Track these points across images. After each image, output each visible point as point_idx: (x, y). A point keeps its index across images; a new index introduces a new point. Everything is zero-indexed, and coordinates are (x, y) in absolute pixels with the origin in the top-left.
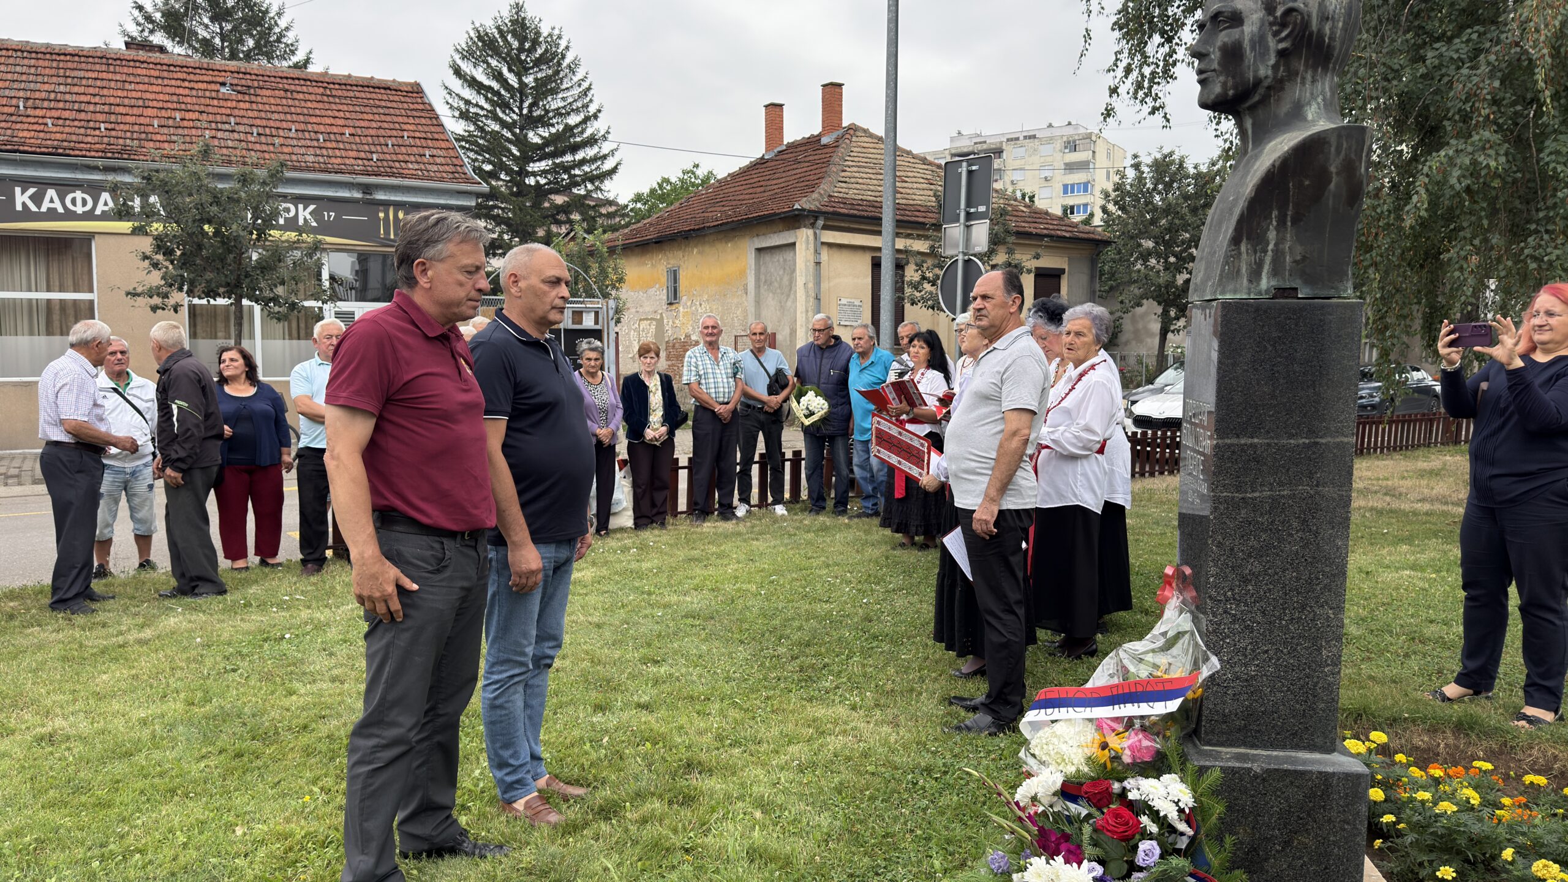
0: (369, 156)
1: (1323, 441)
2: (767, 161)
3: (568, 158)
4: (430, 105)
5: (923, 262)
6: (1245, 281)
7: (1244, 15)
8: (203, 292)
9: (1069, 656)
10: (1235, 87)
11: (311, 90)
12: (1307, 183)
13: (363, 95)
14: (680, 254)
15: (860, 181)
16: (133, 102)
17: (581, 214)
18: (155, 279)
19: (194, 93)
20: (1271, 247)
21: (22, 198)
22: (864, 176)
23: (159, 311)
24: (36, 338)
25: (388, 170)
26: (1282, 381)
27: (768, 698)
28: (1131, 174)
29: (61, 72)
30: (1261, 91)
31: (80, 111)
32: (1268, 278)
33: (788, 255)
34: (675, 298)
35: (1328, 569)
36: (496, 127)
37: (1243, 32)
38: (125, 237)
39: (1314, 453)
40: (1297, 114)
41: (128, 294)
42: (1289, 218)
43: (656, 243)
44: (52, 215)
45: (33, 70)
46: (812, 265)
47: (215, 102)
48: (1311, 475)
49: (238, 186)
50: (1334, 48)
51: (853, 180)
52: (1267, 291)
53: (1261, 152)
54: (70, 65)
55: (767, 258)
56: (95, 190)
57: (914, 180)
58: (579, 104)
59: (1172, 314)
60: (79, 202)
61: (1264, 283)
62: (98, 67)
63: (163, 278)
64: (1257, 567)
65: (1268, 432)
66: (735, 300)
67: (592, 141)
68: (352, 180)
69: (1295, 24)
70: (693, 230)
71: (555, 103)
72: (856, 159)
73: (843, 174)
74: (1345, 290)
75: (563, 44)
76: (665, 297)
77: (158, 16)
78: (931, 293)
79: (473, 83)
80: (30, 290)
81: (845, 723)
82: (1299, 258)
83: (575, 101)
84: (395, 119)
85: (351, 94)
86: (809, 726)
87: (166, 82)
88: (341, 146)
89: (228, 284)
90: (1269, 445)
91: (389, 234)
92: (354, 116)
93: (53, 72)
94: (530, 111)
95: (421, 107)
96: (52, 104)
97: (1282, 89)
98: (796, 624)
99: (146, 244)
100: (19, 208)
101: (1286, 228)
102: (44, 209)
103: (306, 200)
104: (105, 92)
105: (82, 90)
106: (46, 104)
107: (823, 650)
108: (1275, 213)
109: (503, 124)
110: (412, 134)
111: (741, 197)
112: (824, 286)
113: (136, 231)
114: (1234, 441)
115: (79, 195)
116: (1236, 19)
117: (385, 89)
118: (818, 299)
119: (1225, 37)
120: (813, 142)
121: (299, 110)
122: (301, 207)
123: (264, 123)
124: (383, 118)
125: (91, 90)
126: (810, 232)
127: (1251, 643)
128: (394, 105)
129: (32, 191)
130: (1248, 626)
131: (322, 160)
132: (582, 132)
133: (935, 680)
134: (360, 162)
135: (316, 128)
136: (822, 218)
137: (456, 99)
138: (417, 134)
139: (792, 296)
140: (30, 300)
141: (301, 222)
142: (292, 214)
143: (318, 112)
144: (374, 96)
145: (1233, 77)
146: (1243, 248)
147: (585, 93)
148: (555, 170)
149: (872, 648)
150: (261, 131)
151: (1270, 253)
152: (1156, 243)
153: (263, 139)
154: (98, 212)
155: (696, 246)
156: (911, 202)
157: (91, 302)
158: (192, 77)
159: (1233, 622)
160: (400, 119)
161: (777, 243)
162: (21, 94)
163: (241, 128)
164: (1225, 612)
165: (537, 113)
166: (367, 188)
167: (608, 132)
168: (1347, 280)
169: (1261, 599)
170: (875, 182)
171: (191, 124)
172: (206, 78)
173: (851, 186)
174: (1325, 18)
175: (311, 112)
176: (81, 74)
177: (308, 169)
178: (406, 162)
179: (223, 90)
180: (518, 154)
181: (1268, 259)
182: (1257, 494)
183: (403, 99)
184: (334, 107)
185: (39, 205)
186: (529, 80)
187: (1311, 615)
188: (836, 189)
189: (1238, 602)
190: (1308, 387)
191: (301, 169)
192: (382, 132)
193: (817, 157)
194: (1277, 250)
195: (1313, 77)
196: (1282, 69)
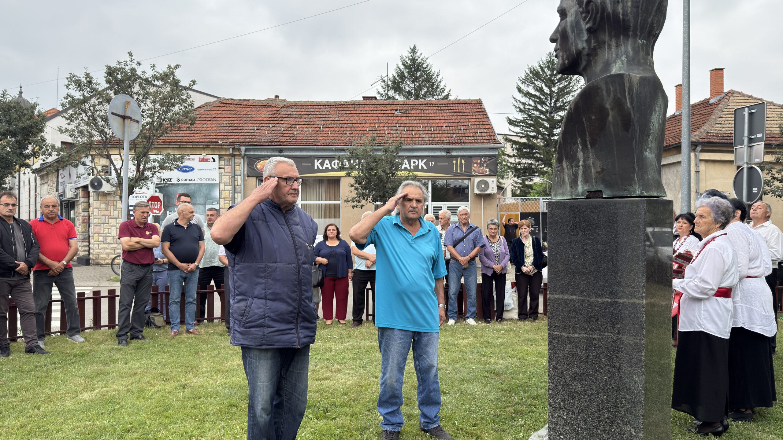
0: (452, 135)
1: (621, 301)
2: (676, 116)
4: (484, 109)
5: (772, 168)
6: (569, 188)
7: (567, 10)
10: (568, 59)
11: (432, 108)
13: (454, 108)
16: (361, 122)
18: (355, 194)
19: (385, 115)
20: (581, 163)
21: (317, 164)
23: (355, 208)
24: (320, 219)
26: (590, 256)
30: (584, 58)
31: (341, 127)
32: (582, 185)
33: (679, 168)
36: (537, 114)
37: (566, 21)
38: (346, 178)
39: (615, 309)
40: (606, 70)
41: (345, 201)
42: (588, 143)
44: (327, 170)
45: (328, 113)
46: (693, 173)
47: (392, 118)
48: (613, 325)
49: (382, 153)
50: (629, 20)
51: (726, 122)
52: (583, 194)
54: (341, 109)
55: (667, 170)
56: (341, 158)
60: (336, 164)
61: (580, 188)
62: (351, 109)
63: (357, 194)
64: (580, 389)
65: (582, 292)
68: (442, 147)
69: (593, 10)
73: (720, 119)
74: (635, 192)
77: (390, 83)
79: (528, 95)
80: (319, 200)
82: (599, 170)
84: (467, 117)
85: (449, 108)
87: (375, 112)
88: (441, 132)
90: (583, 301)
91: (458, 170)
92: (449, 118)
93: (335, 112)
94: (555, 104)
95: (480, 110)
96: (332, 126)
97: (597, 54)
99: (352, 181)
100: (316, 168)
101: (588, 150)
102: (324, 168)
103: (422, 157)
104: (352, 119)
106: (330, 126)
108: (579, 140)
109: (541, 112)
110: (473, 123)
112: (702, 184)
113: (348, 175)
114: (561, 296)
115: (336, 161)
116: (564, 14)
117: (464, 104)
118: (697, 192)
120: (705, 104)
121: (425, 118)
122: (420, 160)
123: (410, 125)
124: (461, 117)
125: (347, 118)
126: (692, 154)
128: (467, 111)
129: (320, 161)
131: (431, 139)
134: (447, 139)
135: (431, 125)
136: (700, 146)
138: (476, 123)
140: (319, 204)
141: (420, 168)
142: (417, 164)
143: (433, 118)
144: (459, 108)
146: (564, 165)
150: (408, 128)
151: (581, 167)
153: (408, 132)
157: (340, 204)
158: (385, 109)
159: (565, 425)
160: (469, 117)
161: (672, 162)
162: (322, 123)
163: (400, 128)
165: (558, 105)
166: (448, 150)
168: (635, 184)
169: (582, 412)
171: (381, 128)
172: (390, 108)
173: (724, 126)
175: (430, 118)
176: (344, 112)
177: (424, 144)
178: (468, 137)
179: (396, 113)
180: (548, 126)
181: (580, 172)
182: (577, 335)
183: (472, 107)
184: (441, 115)
185: (322, 166)
186: (555, 89)
187: (618, 430)
188: (713, 128)
189: (568, 411)
190: (608, 261)
191: (421, 144)
192: (460, 124)
193: (705, 111)
194: (585, 165)
195: (617, 43)
196: (593, 41)
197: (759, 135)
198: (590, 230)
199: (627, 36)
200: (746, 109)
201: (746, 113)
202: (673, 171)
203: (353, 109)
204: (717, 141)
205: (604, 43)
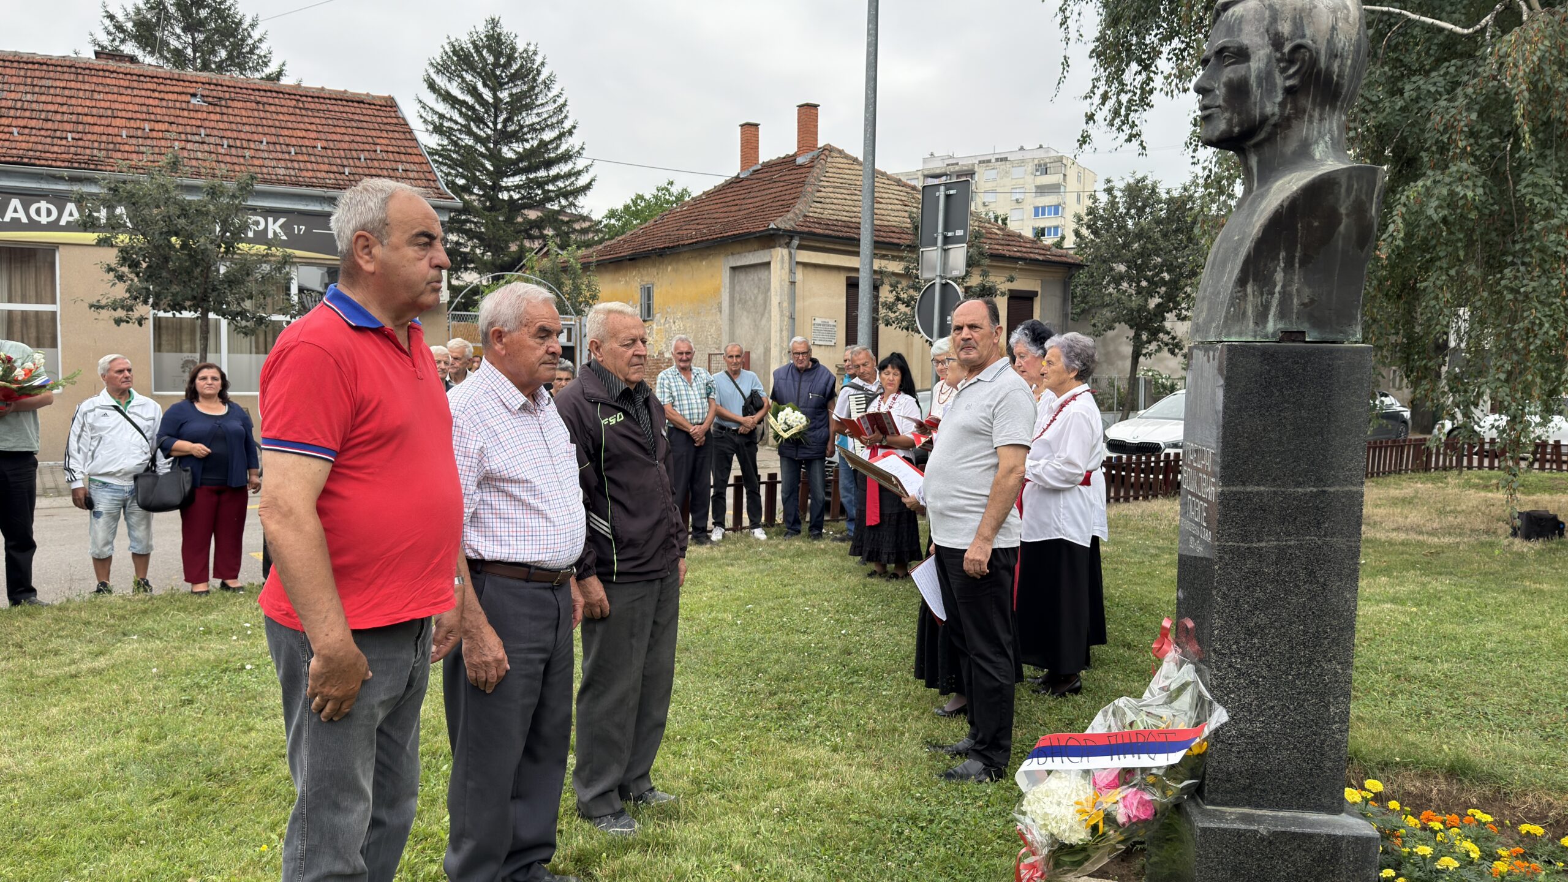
0: (341, 169)
1: (1332, 489)
2: (743, 180)
3: (542, 173)
4: (404, 119)
5: (898, 283)
6: (1251, 324)
7: (1250, 50)
8: (169, 305)
9: (1053, 693)
10: (1241, 124)
11: (283, 102)
12: (1316, 224)
13: (336, 108)
14: (654, 271)
15: (836, 201)
16: (102, 112)
17: (555, 229)
18: (120, 291)
19: (164, 103)
20: (1278, 289)
22: (839, 196)
23: (123, 325)
26: (1289, 427)
27: (746, 738)
28: (1103, 198)
29: (29, 81)
30: (1267, 129)
31: (47, 120)
32: (1275, 321)
33: (762, 274)
35: (1335, 623)
36: (470, 142)
37: (1249, 68)
38: (90, 248)
39: (1322, 502)
40: (1304, 153)
41: (91, 306)
42: (1297, 260)
43: (630, 260)
44: (15, 225)
46: (786, 284)
47: (186, 113)
48: (1319, 524)
49: (207, 198)
50: (1342, 85)
51: (828, 200)
52: (1274, 335)
53: (1268, 190)
54: (37, 73)
55: (742, 276)
56: (59, 200)
57: (891, 201)
58: (554, 120)
59: (1144, 337)
60: (44, 212)
61: (1271, 326)
62: (66, 76)
63: (128, 291)
64: (1263, 620)
65: (1274, 480)
66: (709, 319)
67: (566, 157)
68: (323, 194)
69: (1303, 60)
70: (668, 248)
71: (530, 119)
72: (831, 180)
73: (818, 194)
74: (1354, 335)
75: (538, 60)
77: (129, 25)
78: (905, 314)
79: (447, 97)
81: (827, 766)
82: (1307, 300)
83: (550, 117)
84: (368, 133)
85: (324, 107)
86: (789, 769)
87: (135, 92)
88: (313, 159)
89: (194, 298)
90: (1275, 493)
92: (326, 129)
93: (21, 80)
94: (505, 126)
95: (395, 121)
96: (18, 113)
97: (1289, 127)
98: (774, 656)
99: (111, 256)
101: (1294, 270)
102: (7, 219)
103: (276, 213)
104: (73, 101)
105: (49, 99)
106: (12, 113)
107: (802, 685)
108: (1282, 255)
109: (477, 139)
110: (385, 148)
111: (715, 215)
112: (799, 305)
113: (101, 243)
114: (1240, 488)
115: (43, 205)
116: (1242, 55)
117: (358, 102)
118: (792, 318)
119: (1229, 73)
120: (788, 162)
121: (270, 123)
122: (270, 220)
123: (235, 135)
124: (356, 131)
125: (59, 100)
126: (785, 252)
127: (1256, 699)
128: (367, 118)
130: (1252, 682)
131: (292, 173)
132: (556, 148)
133: (918, 719)
134: (332, 176)
135: (288, 140)
136: (797, 238)
137: (430, 114)
138: (390, 149)
139: (766, 315)
141: (270, 235)
142: (262, 227)
143: (290, 125)
144: (347, 109)
145: (1239, 114)
146: (1249, 289)
147: (560, 109)
148: (529, 185)
149: (852, 683)
150: (232, 142)
151: (1277, 295)
152: (1129, 267)
153: (233, 151)
154: (63, 222)
155: (670, 264)
156: (886, 223)
157: (54, 313)
158: (162, 88)
159: (1238, 677)
160: (374, 133)
161: (752, 262)
163: (212, 140)
164: (1230, 666)
165: (511, 128)
167: (582, 148)
168: (1356, 325)
169: (1266, 653)
170: (850, 203)
171: (160, 135)
172: (176, 89)
173: (827, 205)
174: (1333, 55)
175: (283, 124)
176: (49, 83)
177: (279, 182)
179: (194, 101)
180: (492, 169)
181: (1275, 301)
182: (1263, 544)
183: (376, 113)
184: (306, 120)
186: (504, 95)
187: (1318, 670)
188: (811, 210)
189: (1243, 656)
190: (1316, 434)
191: (271, 182)
192: (354, 146)
193: (791, 177)
194: (1284, 292)
195: (1320, 115)
196: (1289, 106)
197: (959, 233)
198: (1292, 388)
199: (1333, 108)
200: (942, 188)
201: (941, 193)
202: (753, 279)
203: (73, 77)
204: (821, 231)
205: (1305, 111)
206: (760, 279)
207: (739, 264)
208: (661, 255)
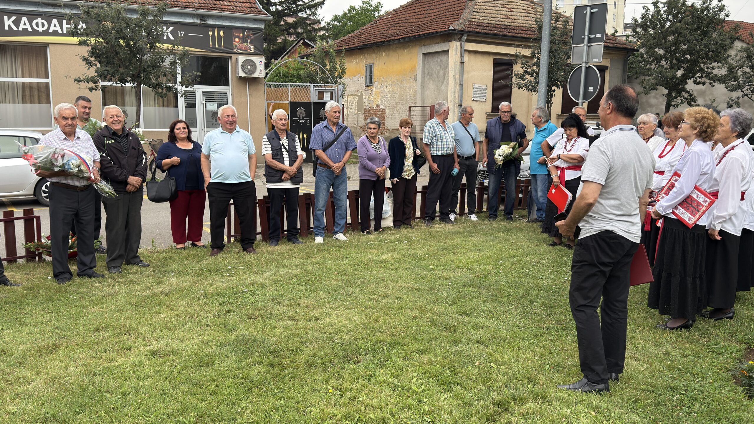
14: (374, 56)
15: (486, 11)
21: (8, 22)
22: (488, 8)
23: (94, 91)
24: (17, 104)
25: (214, 6)
28: (652, 8)
33: (443, 58)
34: (371, 82)
41: (75, 80)
43: (359, 49)
44: (25, 32)
46: (458, 64)
49: (141, 17)
51: (481, 11)
55: (430, 59)
56: (48, 17)
57: (518, 10)
59: (674, 95)
60: (40, 25)
63: (96, 72)
66: (409, 85)
68: (194, 12)
70: (384, 41)
73: (476, 7)
76: (364, 82)
78: (531, 81)
80: (13, 77)
89: (133, 75)
91: (215, 45)
100: (7, 28)
102: (20, 29)
103: (167, 24)
111: (410, 21)
112: (465, 76)
115: (40, 20)
118: (461, 85)
122: (165, 28)
126: (458, 44)
129: (14, 18)
136: (466, 35)
139: (445, 83)
140: (13, 82)
141: (165, 37)
142: (160, 32)
152: (666, 51)
154: (51, 31)
155: (384, 51)
156: (517, 24)
157: (48, 84)
161: (437, 50)
166: (203, 17)
173: (481, 14)
185: (17, 26)
188: (472, 17)
197: (599, 36)
202: (437, 61)
204: (480, 31)
206: (441, 61)
207: (428, 51)
208: (379, 46)
